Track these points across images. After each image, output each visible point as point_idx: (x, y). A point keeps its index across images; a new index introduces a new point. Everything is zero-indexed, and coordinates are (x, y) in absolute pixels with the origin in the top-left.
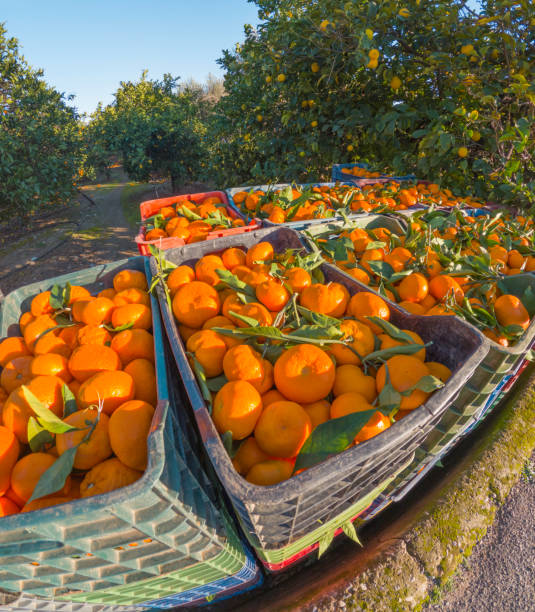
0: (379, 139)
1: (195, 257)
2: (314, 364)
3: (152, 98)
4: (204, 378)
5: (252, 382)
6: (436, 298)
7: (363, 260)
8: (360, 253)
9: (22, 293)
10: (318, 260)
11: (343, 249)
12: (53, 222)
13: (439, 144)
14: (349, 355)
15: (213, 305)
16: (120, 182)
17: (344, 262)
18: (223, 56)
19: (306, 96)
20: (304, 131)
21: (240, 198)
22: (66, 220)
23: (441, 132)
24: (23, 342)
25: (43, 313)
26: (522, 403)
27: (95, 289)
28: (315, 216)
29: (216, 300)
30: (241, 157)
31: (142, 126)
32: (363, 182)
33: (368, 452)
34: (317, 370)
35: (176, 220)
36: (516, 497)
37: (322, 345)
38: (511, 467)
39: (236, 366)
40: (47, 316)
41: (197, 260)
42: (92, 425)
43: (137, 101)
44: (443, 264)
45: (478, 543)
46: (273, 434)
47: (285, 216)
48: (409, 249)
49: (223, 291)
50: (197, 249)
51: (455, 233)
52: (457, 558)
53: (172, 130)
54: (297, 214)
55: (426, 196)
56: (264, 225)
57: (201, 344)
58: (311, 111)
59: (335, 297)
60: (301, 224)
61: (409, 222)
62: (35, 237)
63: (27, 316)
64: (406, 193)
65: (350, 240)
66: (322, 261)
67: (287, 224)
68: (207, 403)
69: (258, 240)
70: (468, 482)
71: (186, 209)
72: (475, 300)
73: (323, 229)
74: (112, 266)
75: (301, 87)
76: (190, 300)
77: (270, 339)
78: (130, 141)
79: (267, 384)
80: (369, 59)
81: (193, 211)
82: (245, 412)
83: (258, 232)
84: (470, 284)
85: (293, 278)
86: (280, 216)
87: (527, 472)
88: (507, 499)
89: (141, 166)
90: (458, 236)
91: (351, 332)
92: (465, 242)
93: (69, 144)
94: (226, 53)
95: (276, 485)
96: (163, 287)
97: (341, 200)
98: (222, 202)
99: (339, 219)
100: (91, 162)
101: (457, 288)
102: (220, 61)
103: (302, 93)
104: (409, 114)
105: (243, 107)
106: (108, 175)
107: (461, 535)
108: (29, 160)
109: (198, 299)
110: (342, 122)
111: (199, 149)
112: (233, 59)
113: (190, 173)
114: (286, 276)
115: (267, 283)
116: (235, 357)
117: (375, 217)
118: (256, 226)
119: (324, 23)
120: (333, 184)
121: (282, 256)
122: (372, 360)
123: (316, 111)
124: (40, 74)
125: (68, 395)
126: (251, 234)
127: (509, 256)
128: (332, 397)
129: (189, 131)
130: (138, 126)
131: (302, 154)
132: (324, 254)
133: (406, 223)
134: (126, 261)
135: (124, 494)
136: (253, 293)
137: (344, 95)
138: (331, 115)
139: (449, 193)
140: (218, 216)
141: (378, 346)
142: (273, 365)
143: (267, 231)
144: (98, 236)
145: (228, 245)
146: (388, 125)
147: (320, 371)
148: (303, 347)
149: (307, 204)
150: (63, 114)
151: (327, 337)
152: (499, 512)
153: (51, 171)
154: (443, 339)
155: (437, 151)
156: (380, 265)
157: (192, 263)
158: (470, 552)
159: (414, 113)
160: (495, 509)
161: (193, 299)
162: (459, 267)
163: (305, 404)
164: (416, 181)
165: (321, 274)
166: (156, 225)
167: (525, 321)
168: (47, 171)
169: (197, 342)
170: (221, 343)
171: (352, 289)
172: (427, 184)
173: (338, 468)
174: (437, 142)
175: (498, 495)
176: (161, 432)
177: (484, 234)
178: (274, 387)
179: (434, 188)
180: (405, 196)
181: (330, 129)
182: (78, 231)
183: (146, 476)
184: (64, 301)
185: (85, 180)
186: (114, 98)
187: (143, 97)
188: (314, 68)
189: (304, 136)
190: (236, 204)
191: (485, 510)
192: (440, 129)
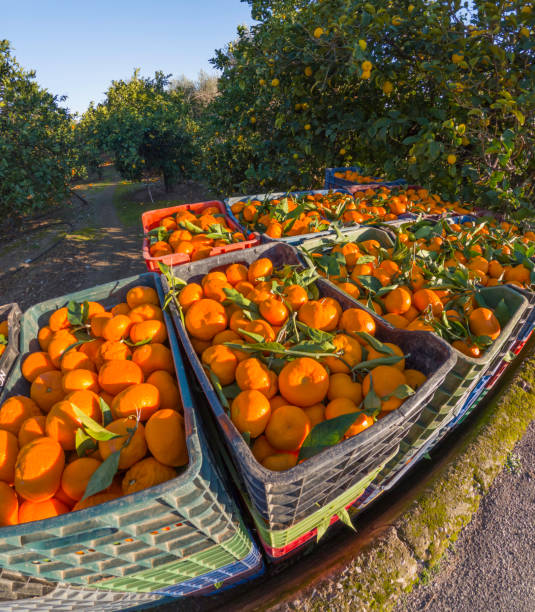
0: (370, 143)
1: (201, 273)
2: (311, 375)
3: (144, 97)
4: (220, 388)
5: (261, 390)
6: (418, 309)
7: (354, 275)
8: (351, 267)
9: (39, 309)
10: (313, 276)
11: (336, 264)
12: (46, 223)
13: (429, 152)
14: (341, 366)
15: (221, 320)
16: (113, 180)
17: (337, 277)
18: (216, 57)
19: (300, 99)
20: (297, 134)
21: (237, 209)
22: (59, 221)
23: (430, 141)
24: (48, 358)
25: (61, 329)
26: (506, 399)
27: (108, 303)
28: (309, 229)
29: (223, 315)
30: (234, 157)
31: (135, 126)
32: (355, 188)
33: (354, 445)
34: (313, 379)
35: (178, 233)
36: (499, 487)
37: (318, 357)
38: (495, 459)
39: (248, 378)
40: (66, 332)
41: (204, 275)
42: (131, 432)
43: (129, 100)
44: (426, 277)
45: (463, 529)
46: (281, 433)
47: (282, 229)
48: (396, 261)
49: (230, 307)
50: (202, 266)
51: (440, 242)
52: (443, 543)
53: (165, 129)
54: (294, 228)
55: (415, 203)
56: (263, 241)
57: (215, 358)
58: (304, 115)
59: (328, 312)
60: (296, 239)
61: (397, 233)
62: (28, 238)
64: (396, 200)
65: (342, 254)
66: (318, 276)
67: (283, 239)
68: (226, 409)
69: (258, 256)
70: (454, 472)
71: (187, 222)
72: (452, 312)
73: (318, 243)
74: (124, 283)
75: (295, 91)
76: (201, 316)
77: (275, 354)
78: (123, 140)
79: (273, 391)
80: (362, 71)
81: (195, 223)
82: (259, 416)
83: (258, 248)
84: (450, 296)
85: (291, 296)
86: (277, 230)
87: (510, 463)
88: (490, 488)
89: (134, 166)
90: (442, 247)
91: (342, 346)
92: (448, 254)
93: (61, 144)
94: (218, 52)
95: (287, 470)
96: (175, 304)
97: (334, 210)
98: (221, 212)
99: (333, 233)
100: (83, 160)
101: (438, 302)
102: (213, 61)
103: (296, 96)
104: (400, 121)
105: (237, 109)
106: (100, 174)
107: (447, 522)
108: (22, 163)
109: (208, 316)
110: (334, 126)
111: (193, 148)
112: (226, 59)
113: (182, 171)
114: (285, 292)
115: (268, 301)
116: (246, 370)
117: (366, 229)
118: (255, 241)
119: (319, 32)
120: (327, 191)
121: (281, 272)
122: (360, 370)
123: (310, 113)
124: (32, 75)
125: (105, 408)
126: (251, 250)
127: (490, 266)
128: (327, 401)
129: (182, 130)
130: (131, 126)
131: (296, 156)
132: (319, 269)
133: (395, 236)
134: (137, 277)
136: (257, 309)
137: (338, 97)
138: (323, 119)
139: (438, 199)
140: (220, 230)
141: (365, 357)
142: (278, 375)
143: (266, 247)
144: (92, 237)
145: (230, 261)
146: (380, 130)
147: (316, 382)
148: (303, 360)
149: (303, 215)
150: (55, 116)
151: (322, 351)
152: (483, 500)
153: (45, 174)
154: (421, 351)
155: (427, 158)
156: (369, 280)
157: (198, 279)
158: (456, 537)
159: (404, 120)
160: (479, 497)
161: (203, 315)
162: (440, 281)
163: (304, 407)
164: (406, 186)
165: (316, 290)
166: (160, 238)
167: (496, 331)
168: (41, 174)
169: (212, 356)
170: (232, 357)
171: (344, 304)
172: (416, 189)
173: (331, 457)
174: (427, 150)
175: (483, 485)
176: (196, 435)
177: (467, 244)
178: (278, 393)
179: (424, 193)
180: (395, 204)
181: (324, 132)
182: (72, 232)
184: (82, 317)
185: (77, 180)
186: (106, 97)
187: (135, 95)
188: (308, 72)
189: (297, 138)
190: (234, 214)
191: (470, 499)
192: (430, 137)
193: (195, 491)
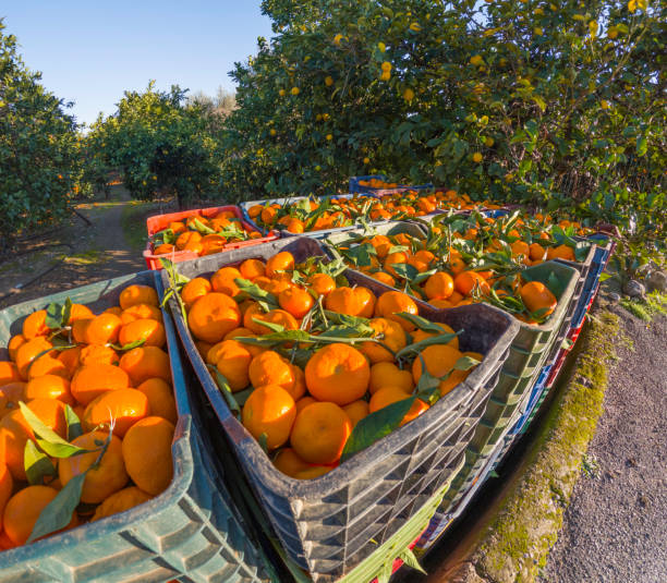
0: (394, 150)
1: (211, 270)
2: (347, 361)
3: (158, 110)
4: (229, 389)
5: (285, 387)
6: (463, 294)
7: (387, 264)
8: (383, 258)
9: (12, 312)
10: (341, 267)
11: (366, 254)
12: (43, 244)
13: (454, 151)
14: (383, 353)
15: (233, 316)
16: (121, 200)
17: (368, 268)
18: (235, 69)
19: (321, 110)
20: (319, 145)
21: (255, 212)
22: (57, 242)
23: (455, 140)
24: (14, 368)
25: (37, 335)
26: (568, 398)
27: (97, 307)
28: (334, 225)
29: (235, 309)
30: (254, 173)
31: (147, 140)
32: (381, 193)
34: (349, 368)
35: (187, 234)
36: (581, 494)
37: (353, 343)
38: (569, 465)
39: (264, 372)
40: (42, 339)
41: (213, 273)
42: (103, 446)
43: (142, 113)
44: (466, 261)
45: (551, 550)
46: (311, 437)
47: (304, 226)
48: (432, 251)
49: (244, 301)
50: (212, 262)
51: (475, 233)
52: (532, 571)
53: (180, 144)
54: (317, 224)
55: (445, 202)
56: (282, 236)
57: (223, 354)
58: (326, 124)
59: (362, 299)
60: (321, 233)
61: (429, 226)
62: (21, 261)
63: (18, 339)
64: (424, 200)
65: (372, 246)
66: (345, 267)
67: (308, 234)
68: (235, 413)
69: (277, 251)
70: (527, 487)
71: (199, 223)
72: (502, 291)
73: (344, 237)
74: (117, 282)
75: (315, 101)
76: (208, 312)
77: (299, 342)
78: (134, 155)
79: (299, 390)
80: (382, 71)
81: (206, 225)
82: (279, 415)
83: (277, 243)
84: (495, 277)
85: (317, 284)
86: (299, 228)
87: (586, 466)
88: (571, 498)
89: (145, 183)
90: (478, 236)
91: (381, 329)
92: (485, 241)
93: (65, 155)
94: (238, 65)
96: (177, 300)
97: (360, 210)
98: (236, 216)
99: (359, 227)
100: (88, 177)
101: (483, 282)
102: (232, 74)
103: (316, 105)
104: (422, 125)
105: (256, 121)
106: (107, 192)
107: (531, 545)
108: (19, 171)
109: (216, 311)
110: (356, 135)
111: (210, 165)
112: (246, 72)
113: (198, 190)
114: (309, 282)
115: (290, 290)
116: (261, 364)
117: (396, 223)
118: (274, 237)
119: (338, 37)
120: (351, 196)
121: (303, 265)
122: (405, 355)
123: (331, 124)
124: (38, 77)
125: (73, 418)
126: (270, 244)
127: (531, 249)
128: (367, 396)
129: (198, 146)
130: (143, 140)
131: (318, 168)
132: (347, 261)
133: (427, 228)
134: (134, 275)
135: (148, 509)
136: (276, 302)
137: (359, 108)
138: (346, 128)
139: (467, 198)
140: (233, 229)
141: (410, 341)
142: (303, 370)
143: (287, 241)
144: (94, 261)
145: (244, 257)
146: (404, 136)
147: (353, 369)
148: (334, 346)
149: (326, 215)
150: (60, 122)
151: (358, 335)
152: (567, 513)
153: (44, 185)
154: (474, 328)
155: (452, 158)
156: (404, 268)
157: (209, 276)
158: (545, 562)
159: (427, 123)
160: (561, 511)
162: (482, 262)
164: (434, 189)
165: (345, 280)
166: (166, 240)
167: (552, 304)
168: (39, 184)
169: (219, 353)
170: (245, 353)
171: (377, 291)
172: (444, 192)
174: (451, 149)
175: (562, 496)
176: (187, 439)
177: (504, 232)
178: (307, 394)
179: (452, 194)
180: (424, 204)
181: (345, 142)
182: (72, 254)
183: (173, 486)
184: (62, 321)
185: (81, 198)
186: (117, 108)
187: (148, 108)
188: (328, 81)
189: (320, 150)
190: (251, 218)
191: (551, 514)
192: (453, 136)
193: (189, 526)
